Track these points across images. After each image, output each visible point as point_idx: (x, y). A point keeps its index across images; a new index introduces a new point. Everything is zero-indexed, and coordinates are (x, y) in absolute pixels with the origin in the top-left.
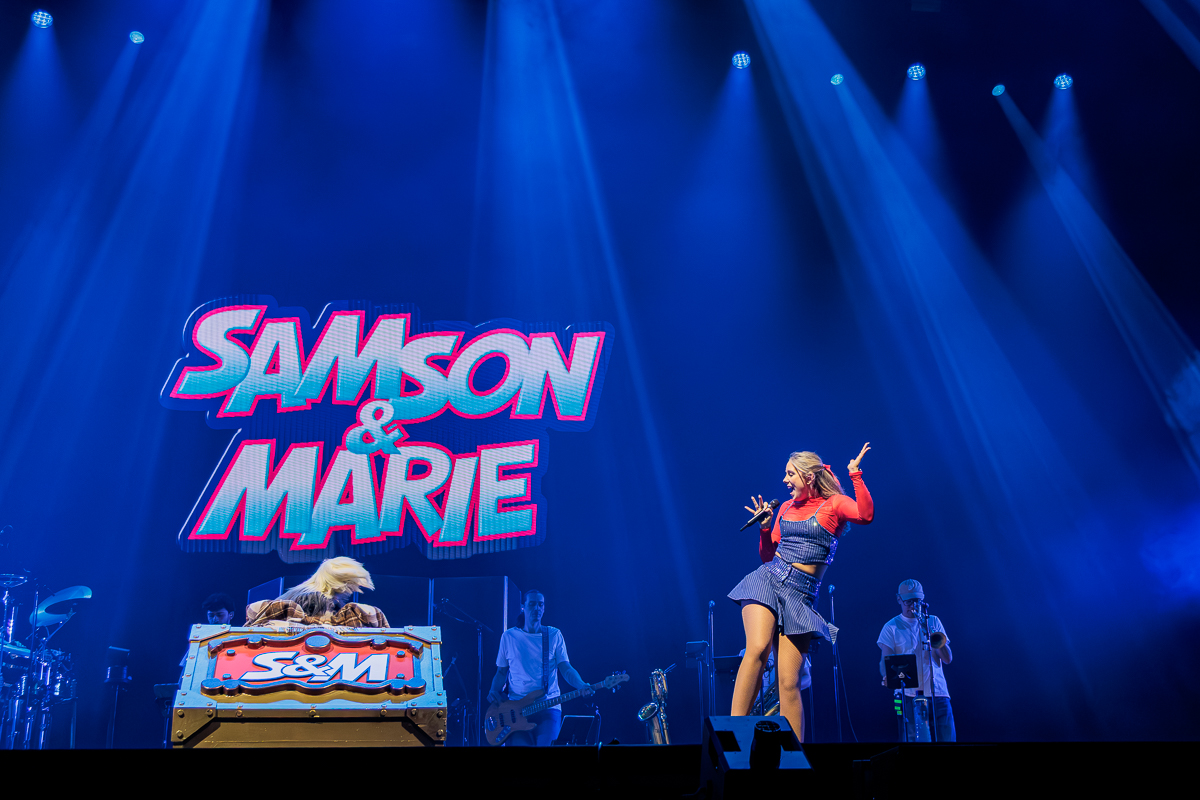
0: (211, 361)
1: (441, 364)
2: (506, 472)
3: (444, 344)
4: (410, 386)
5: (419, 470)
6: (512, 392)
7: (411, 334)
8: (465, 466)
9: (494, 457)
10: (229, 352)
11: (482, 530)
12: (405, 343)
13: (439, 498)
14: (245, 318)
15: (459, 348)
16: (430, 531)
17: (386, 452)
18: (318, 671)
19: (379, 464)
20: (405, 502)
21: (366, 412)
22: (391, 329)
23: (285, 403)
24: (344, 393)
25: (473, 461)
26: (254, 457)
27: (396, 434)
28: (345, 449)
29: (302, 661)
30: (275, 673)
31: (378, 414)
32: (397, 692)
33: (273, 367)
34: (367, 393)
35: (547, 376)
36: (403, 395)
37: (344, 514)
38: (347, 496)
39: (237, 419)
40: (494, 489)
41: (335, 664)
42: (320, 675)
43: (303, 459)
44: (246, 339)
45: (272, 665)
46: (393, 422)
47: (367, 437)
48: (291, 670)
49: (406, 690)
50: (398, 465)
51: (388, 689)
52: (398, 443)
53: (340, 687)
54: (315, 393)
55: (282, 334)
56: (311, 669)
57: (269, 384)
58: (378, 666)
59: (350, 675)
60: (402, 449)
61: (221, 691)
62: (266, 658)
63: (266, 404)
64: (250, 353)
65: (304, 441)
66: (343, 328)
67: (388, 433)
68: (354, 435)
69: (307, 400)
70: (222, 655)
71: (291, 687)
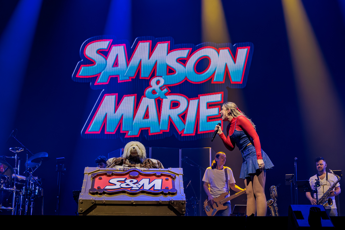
0: (91, 62)
1: (183, 61)
2: (210, 105)
3: (183, 53)
4: (171, 71)
5: (175, 105)
6: (212, 72)
7: (170, 49)
8: (194, 103)
9: (205, 99)
10: (99, 59)
11: (201, 129)
12: (168, 53)
13: (183, 116)
14: (104, 45)
15: (190, 55)
16: (180, 130)
17: (161, 97)
18: (134, 186)
19: (159, 103)
20: (170, 118)
21: (153, 82)
22: (162, 47)
23: (121, 78)
24: (145, 74)
25: (197, 101)
26: (109, 100)
27: (165, 90)
28: (145, 97)
29: (128, 181)
30: (118, 186)
31: (158, 82)
32: (166, 194)
33: (116, 64)
34: (153, 74)
35: (226, 66)
36: (167, 75)
37: (145, 123)
38: (146, 116)
39: (102, 86)
40: (205, 113)
41: (141, 183)
42: (135, 187)
43: (129, 101)
44: (104, 53)
45: (116, 183)
46: (164, 85)
47: (154, 92)
48: (124, 185)
49: (169, 194)
50: (166, 103)
51: (162, 193)
52: (166, 94)
53: (143, 192)
54: (133, 74)
55: (119, 51)
56: (131, 185)
57: (114, 71)
58: (158, 184)
59: (147, 187)
60: (168, 97)
61: (97, 193)
62: (114, 181)
63: (114, 79)
64: (106, 59)
65: (129, 94)
66: (143, 47)
67: (162, 90)
68: (149, 91)
69: (129, 77)
70: (97, 179)
71: (124, 192)
